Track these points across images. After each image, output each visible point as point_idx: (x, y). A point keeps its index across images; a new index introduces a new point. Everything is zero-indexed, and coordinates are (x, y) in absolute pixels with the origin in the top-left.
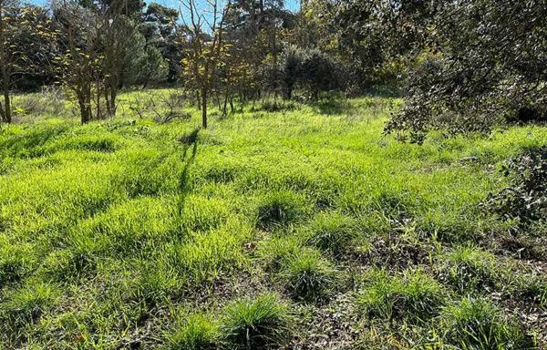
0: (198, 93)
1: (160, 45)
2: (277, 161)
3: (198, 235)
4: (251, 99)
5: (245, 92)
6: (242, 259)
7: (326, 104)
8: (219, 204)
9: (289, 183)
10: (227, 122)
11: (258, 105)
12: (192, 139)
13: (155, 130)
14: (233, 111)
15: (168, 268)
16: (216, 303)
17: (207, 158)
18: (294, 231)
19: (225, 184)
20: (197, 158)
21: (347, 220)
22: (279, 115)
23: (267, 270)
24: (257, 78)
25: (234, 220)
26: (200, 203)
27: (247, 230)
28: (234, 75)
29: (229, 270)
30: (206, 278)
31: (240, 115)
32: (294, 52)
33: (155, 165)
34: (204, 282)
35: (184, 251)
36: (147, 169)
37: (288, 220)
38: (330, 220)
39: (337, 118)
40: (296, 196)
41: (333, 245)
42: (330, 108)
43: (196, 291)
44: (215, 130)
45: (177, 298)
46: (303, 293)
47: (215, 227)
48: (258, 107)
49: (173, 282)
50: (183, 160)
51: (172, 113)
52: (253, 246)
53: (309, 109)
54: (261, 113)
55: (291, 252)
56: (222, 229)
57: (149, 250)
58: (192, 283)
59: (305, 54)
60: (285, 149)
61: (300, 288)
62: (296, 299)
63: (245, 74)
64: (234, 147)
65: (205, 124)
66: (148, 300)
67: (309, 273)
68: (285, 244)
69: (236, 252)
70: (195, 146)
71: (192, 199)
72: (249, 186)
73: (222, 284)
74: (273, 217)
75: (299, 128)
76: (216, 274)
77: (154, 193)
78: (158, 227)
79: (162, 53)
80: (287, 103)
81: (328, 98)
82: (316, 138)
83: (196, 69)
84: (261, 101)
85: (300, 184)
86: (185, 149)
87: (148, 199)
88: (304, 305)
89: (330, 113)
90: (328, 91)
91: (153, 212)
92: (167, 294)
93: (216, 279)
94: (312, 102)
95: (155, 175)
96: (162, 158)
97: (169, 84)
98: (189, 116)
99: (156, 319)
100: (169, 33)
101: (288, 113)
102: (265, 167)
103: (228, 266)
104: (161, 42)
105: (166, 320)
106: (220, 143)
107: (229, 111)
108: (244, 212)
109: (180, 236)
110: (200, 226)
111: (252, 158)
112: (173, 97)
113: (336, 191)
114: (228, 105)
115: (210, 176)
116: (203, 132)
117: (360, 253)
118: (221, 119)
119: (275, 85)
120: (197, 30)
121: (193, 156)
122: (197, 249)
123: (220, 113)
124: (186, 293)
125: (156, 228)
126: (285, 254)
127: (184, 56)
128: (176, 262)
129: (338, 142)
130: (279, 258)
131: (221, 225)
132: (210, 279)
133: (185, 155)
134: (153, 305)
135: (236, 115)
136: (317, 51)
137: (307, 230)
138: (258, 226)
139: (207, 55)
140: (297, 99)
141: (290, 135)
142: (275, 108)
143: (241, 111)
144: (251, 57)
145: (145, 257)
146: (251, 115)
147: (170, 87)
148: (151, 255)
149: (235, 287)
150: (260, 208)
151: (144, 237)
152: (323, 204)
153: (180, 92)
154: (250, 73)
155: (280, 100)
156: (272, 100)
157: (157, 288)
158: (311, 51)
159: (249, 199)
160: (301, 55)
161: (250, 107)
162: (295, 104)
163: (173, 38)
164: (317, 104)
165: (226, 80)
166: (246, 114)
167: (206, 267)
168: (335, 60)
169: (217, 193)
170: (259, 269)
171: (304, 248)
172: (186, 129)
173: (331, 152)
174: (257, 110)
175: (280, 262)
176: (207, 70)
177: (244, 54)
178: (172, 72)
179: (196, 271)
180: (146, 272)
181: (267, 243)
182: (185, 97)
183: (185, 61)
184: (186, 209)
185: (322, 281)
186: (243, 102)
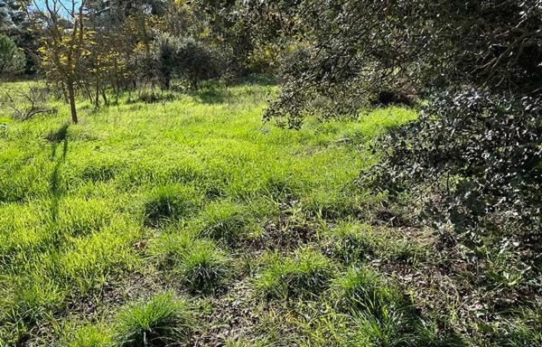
0: (63, 85)
1: (13, 33)
2: (161, 154)
3: (78, 241)
4: (125, 90)
5: (119, 84)
6: (132, 260)
7: (207, 93)
8: (99, 205)
9: (176, 175)
10: (101, 116)
11: (135, 95)
12: (62, 135)
13: (15, 128)
14: (107, 104)
15: (46, 281)
16: (106, 311)
17: (80, 156)
18: (186, 225)
19: (105, 183)
20: (69, 155)
21: (238, 208)
22: (159, 106)
23: (160, 268)
24: (130, 68)
25: (119, 221)
26: (76, 206)
27: (134, 230)
28: (103, 64)
29: (119, 274)
30: (93, 285)
31: (116, 107)
32: (167, 40)
33: (18, 167)
34: (91, 290)
35: (63, 260)
36: (8, 173)
37: (179, 214)
38: (221, 209)
39: (219, 107)
40: (184, 189)
41: (226, 234)
42: (210, 97)
43: (83, 301)
44: (87, 124)
45: (60, 312)
46: (201, 287)
47: (98, 230)
48: (135, 98)
49: (54, 295)
50: (52, 160)
51: (33, 109)
52: (142, 245)
53: (190, 98)
54: (139, 104)
55: (184, 247)
56: (106, 232)
57: (21, 263)
58: (77, 293)
59: (179, 43)
60: (167, 141)
61: (196, 282)
62: (193, 293)
63: (116, 65)
64: (111, 142)
65: (75, 119)
66: (26, 320)
67: (204, 265)
68: (178, 239)
69: (124, 254)
70: (66, 144)
71: (67, 201)
72: (133, 182)
73: (111, 290)
74: (161, 212)
75: (180, 118)
76: (103, 279)
77: (20, 199)
78: (29, 237)
79: (15, 41)
80: (165, 93)
81: (208, 87)
82: (200, 128)
83: (57, 59)
84: (137, 92)
85: (186, 176)
86: (54, 148)
87: (13, 206)
88: (202, 298)
89: (211, 103)
90: (207, 79)
91: (20, 221)
92: (48, 309)
93: (104, 286)
94: (193, 91)
95: (20, 178)
96: (26, 160)
97: (27, 76)
98: (55, 111)
99: (38, 339)
100: (22, 20)
101: (168, 103)
102: (148, 161)
103: (117, 270)
104: (13, 30)
105: (50, 338)
106: (95, 139)
107: (103, 103)
108: (129, 210)
109: (57, 244)
110: (79, 231)
111: (133, 152)
112: (34, 90)
113: (225, 180)
114: (101, 98)
115: (86, 175)
116: (73, 128)
117: (253, 238)
118: (94, 112)
119: (151, 75)
120: (54, 15)
121: (64, 155)
122: (78, 256)
123: (92, 106)
124: (71, 305)
125: (26, 239)
126: (178, 249)
127: (41, 45)
128: (56, 274)
129: (222, 131)
130: (172, 254)
131: (105, 227)
132: (98, 286)
133: (54, 154)
134: (33, 323)
135: (111, 108)
136: (191, 39)
137: (199, 222)
138: (146, 224)
139: (69, 43)
140: (176, 89)
141: (172, 127)
142: (153, 99)
143: (116, 103)
144: (121, 45)
145: (16, 272)
146: (127, 107)
147: (29, 79)
148: (23, 269)
149: (127, 291)
150: (147, 205)
151: (13, 250)
152: (213, 194)
153: (41, 84)
154: (122, 62)
155: (157, 90)
156: (149, 91)
157: (35, 304)
158: (185, 39)
159: (133, 196)
160: (174, 43)
161: (125, 99)
162: (174, 94)
163: (27, 25)
164: (197, 94)
165: (95, 70)
166: (122, 106)
167: (91, 273)
168: (211, 49)
169: (96, 192)
170: (152, 268)
171: (198, 241)
172: (54, 125)
173: (216, 141)
174: (134, 102)
175: (174, 258)
176: (69, 59)
177: (112, 42)
178: (30, 63)
179: (79, 280)
180: (19, 291)
181: (159, 241)
182: (48, 90)
183: (42, 50)
184: (61, 214)
185: (218, 272)
186: (117, 94)
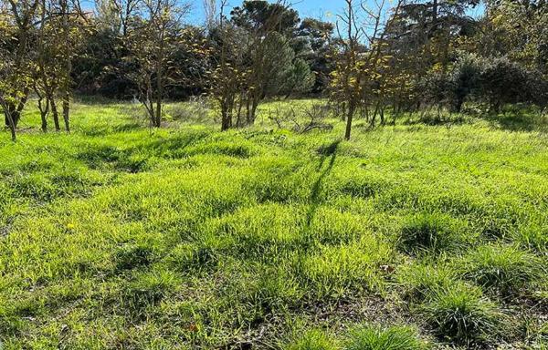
0: (344, 104)
1: (310, 58)
2: (433, 180)
3: (326, 248)
4: (407, 111)
5: (401, 104)
6: (375, 281)
7: (511, 119)
8: (352, 219)
9: (446, 205)
10: (374, 135)
11: (416, 117)
12: (331, 150)
13: (292, 139)
14: (383, 123)
15: (289, 277)
16: (338, 323)
17: (346, 170)
18: (447, 261)
19: (364, 199)
20: (334, 169)
21: (526, 257)
22: (442, 129)
23: (406, 298)
24: (417, 89)
25: (369, 239)
26: (331, 216)
27: (384, 251)
28: (389, 86)
29: (358, 290)
30: (330, 294)
31: (392, 127)
32: (472, 61)
33: (287, 173)
34: (328, 298)
35: (308, 262)
36: (279, 177)
37: (440, 247)
38: (502, 254)
39: (525, 135)
40: (455, 221)
41: (503, 285)
42: (512, 124)
43: (317, 305)
44: (359, 141)
45: (295, 308)
46: (453, 333)
47: (347, 243)
48: (415, 119)
49: (293, 291)
50: (318, 171)
51: (312, 124)
52: (390, 269)
53: (484, 123)
54: (417, 126)
55: (440, 284)
56: (355, 244)
57: (271, 255)
58: (314, 296)
59: (486, 64)
60: (446, 167)
61: (447, 325)
62: (441, 338)
63: (403, 86)
64: (378, 162)
65: (348, 135)
66: (265, 305)
67: (463, 311)
68: (432, 273)
69: (368, 273)
70: (334, 158)
71: (323, 210)
72: (394, 203)
73: (347, 303)
74: (419, 240)
75: (466, 144)
76: (342, 291)
77: (283, 200)
78: (284, 235)
79: (310, 65)
80: (454, 116)
81: (514, 112)
82: (491, 156)
83: (346, 81)
84: (419, 114)
85: (462, 209)
86: (322, 160)
87: (275, 205)
88: (451, 346)
89: (514, 129)
90: (513, 102)
91: (279, 219)
92: (285, 302)
93: (340, 297)
94: (490, 117)
95: (288, 182)
96: (295, 168)
97: (312, 95)
98: (330, 127)
99: (270, 325)
100: (320, 46)
101: (455, 127)
102: (416, 185)
103: (358, 286)
104: (311, 55)
105: (280, 329)
106: (363, 156)
107: (379, 123)
108: (383, 231)
109: (306, 247)
110: (330, 239)
111: (400, 174)
112: (316, 107)
113: (514, 222)
114: (378, 117)
115: (346, 189)
116: (344, 144)
117: (540, 299)
118: (367, 130)
119: (441, 97)
120: (353, 42)
121: (330, 168)
122: (322, 262)
123: (367, 125)
124: (306, 306)
125: (280, 236)
126: (431, 284)
127: (334, 68)
128: (298, 272)
129: (523, 163)
130: (422, 287)
131: (354, 242)
132: (335, 296)
133: (320, 166)
134: (269, 310)
135: (386, 127)
136: (504, 59)
137: (466, 261)
138: (400, 249)
139: (361, 67)
140: (469, 112)
141: (454, 152)
142: (437, 122)
143: (393, 123)
144: (414, 68)
145: (266, 262)
146: (404, 127)
147: (314, 98)
148: (272, 261)
149: (364, 310)
150: (405, 229)
151: (267, 242)
152: (493, 234)
153: (324, 102)
154: (410, 84)
155: (445, 112)
156: (434, 113)
157: (274, 293)
158: (496, 60)
159: (391, 217)
160: (481, 64)
161: (404, 120)
162: (466, 117)
163: (324, 50)
164: (497, 118)
165: (379, 91)
166: (399, 127)
167: (331, 282)
168: (529, 69)
169: (353, 207)
170: (395, 295)
171: (460, 282)
172: (327, 139)
173: (511, 174)
174: (413, 123)
175: (424, 292)
176: (358, 82)
177: (405, 65)
178: (317, 84)
179: (320, 285)
180: (265, 278)
181: (410, 270)
182: (328, 107)
183: (334, 73)
184: (315, 220)
185: (479, 324)
186: (396, 114)
